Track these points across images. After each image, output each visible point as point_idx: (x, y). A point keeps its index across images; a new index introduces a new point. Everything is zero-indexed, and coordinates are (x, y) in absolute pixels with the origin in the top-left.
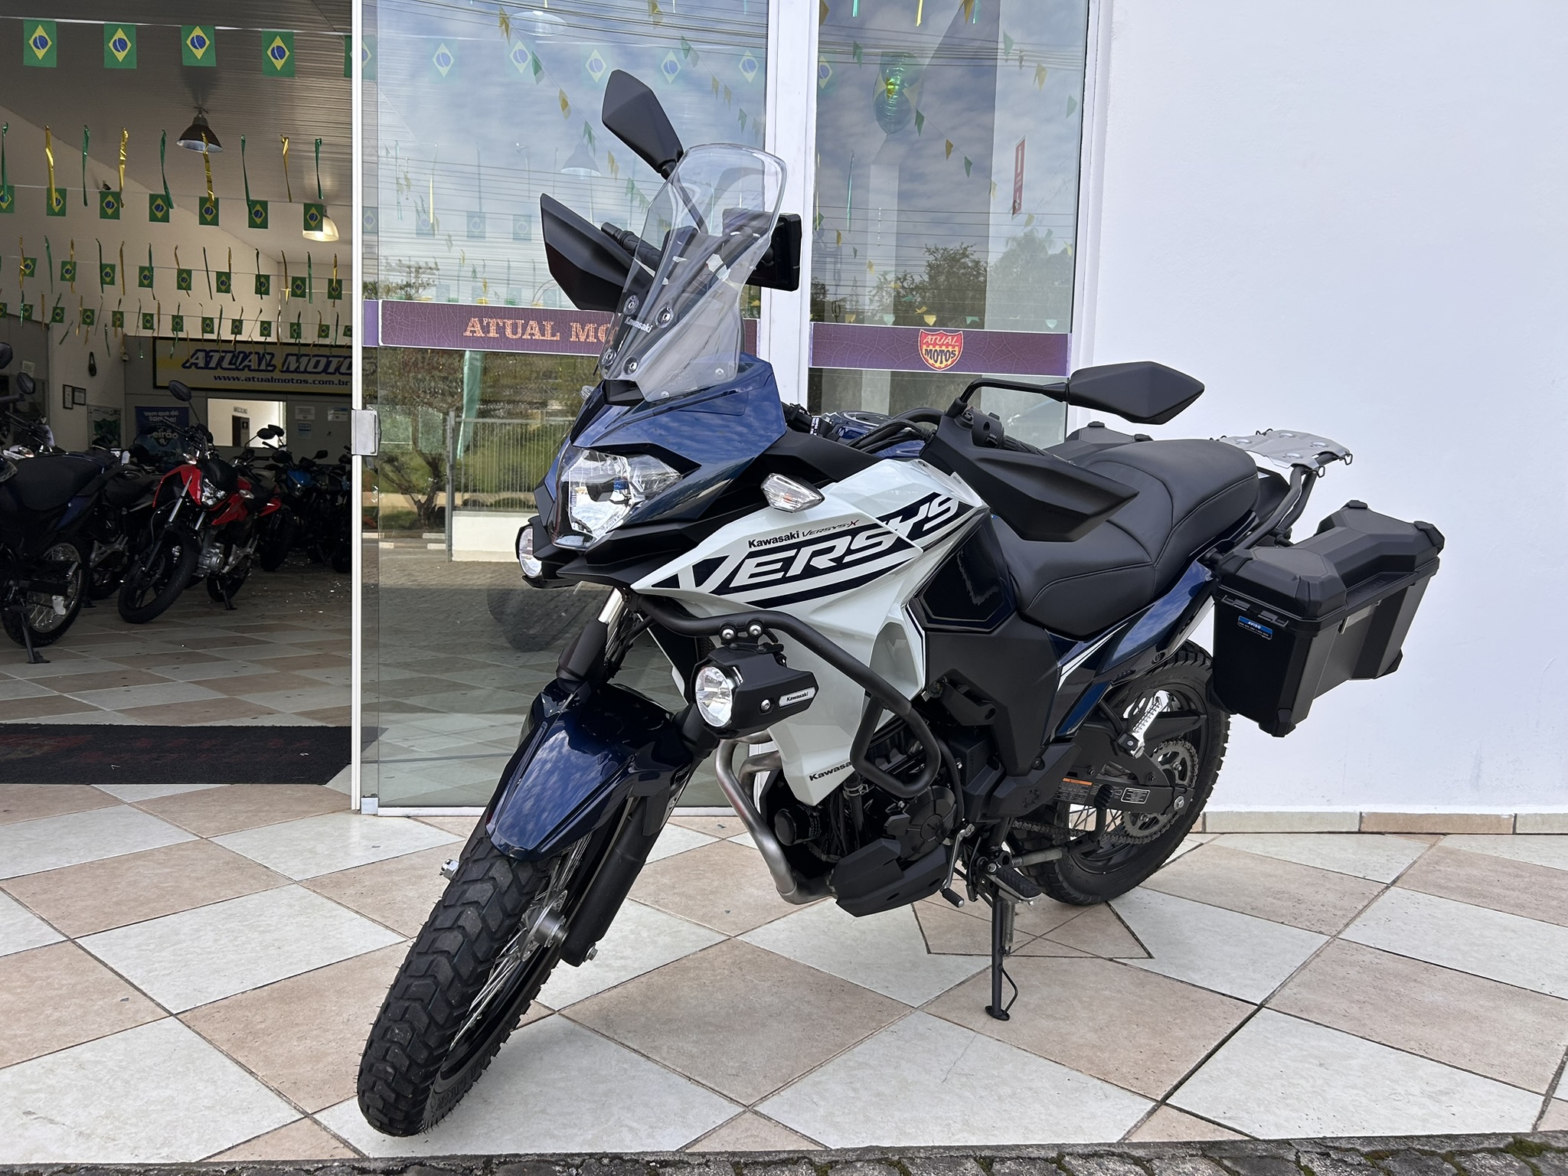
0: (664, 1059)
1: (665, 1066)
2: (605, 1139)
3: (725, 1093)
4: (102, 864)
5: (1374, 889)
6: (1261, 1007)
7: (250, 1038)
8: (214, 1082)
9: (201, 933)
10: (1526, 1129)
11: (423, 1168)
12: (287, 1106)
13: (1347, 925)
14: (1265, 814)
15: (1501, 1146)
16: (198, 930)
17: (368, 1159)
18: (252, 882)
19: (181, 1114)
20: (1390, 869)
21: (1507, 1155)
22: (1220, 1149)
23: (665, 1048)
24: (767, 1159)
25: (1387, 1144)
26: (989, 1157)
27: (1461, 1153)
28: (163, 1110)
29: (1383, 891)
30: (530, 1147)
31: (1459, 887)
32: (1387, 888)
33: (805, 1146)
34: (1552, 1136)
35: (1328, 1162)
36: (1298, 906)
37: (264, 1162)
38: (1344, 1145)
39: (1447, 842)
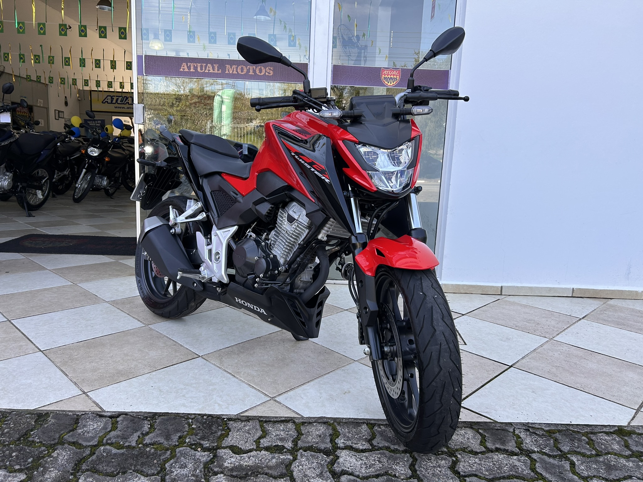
0: (241, 377)
1: (241, 380)
2: (207, 408)
3: (263, 392)
4: (31, 292)
5: (574, 320)
6: (511, 366)
7: (70, 361)
8: (50, 378)
9: (62, 320)
10: (624, 423)
11: (126, 416)
12: (78, 389)
13: (558, 334)
14: (529, 287)
15: (612, 431)
16: (61, 319)
17: (105, 411)
18: (88, 301)
19: (33, 390)
20: (583, 312)
21: (613, 435)
22: (479, 425)
23: (243, 373)
24: (275, 420)
25: (557, 427)
26: (373, 424)
27: (592, 433)
28: (26, 388)
29: (577, 321)
30: (174, 410)
31: (613, 321)
32: (580, 320)
33: (293, 415)
34: (636, 428)
35: (528, 433)
36: (537, 326)
37: (61, 411)
38: (537, 426)
39: (611, 302)
